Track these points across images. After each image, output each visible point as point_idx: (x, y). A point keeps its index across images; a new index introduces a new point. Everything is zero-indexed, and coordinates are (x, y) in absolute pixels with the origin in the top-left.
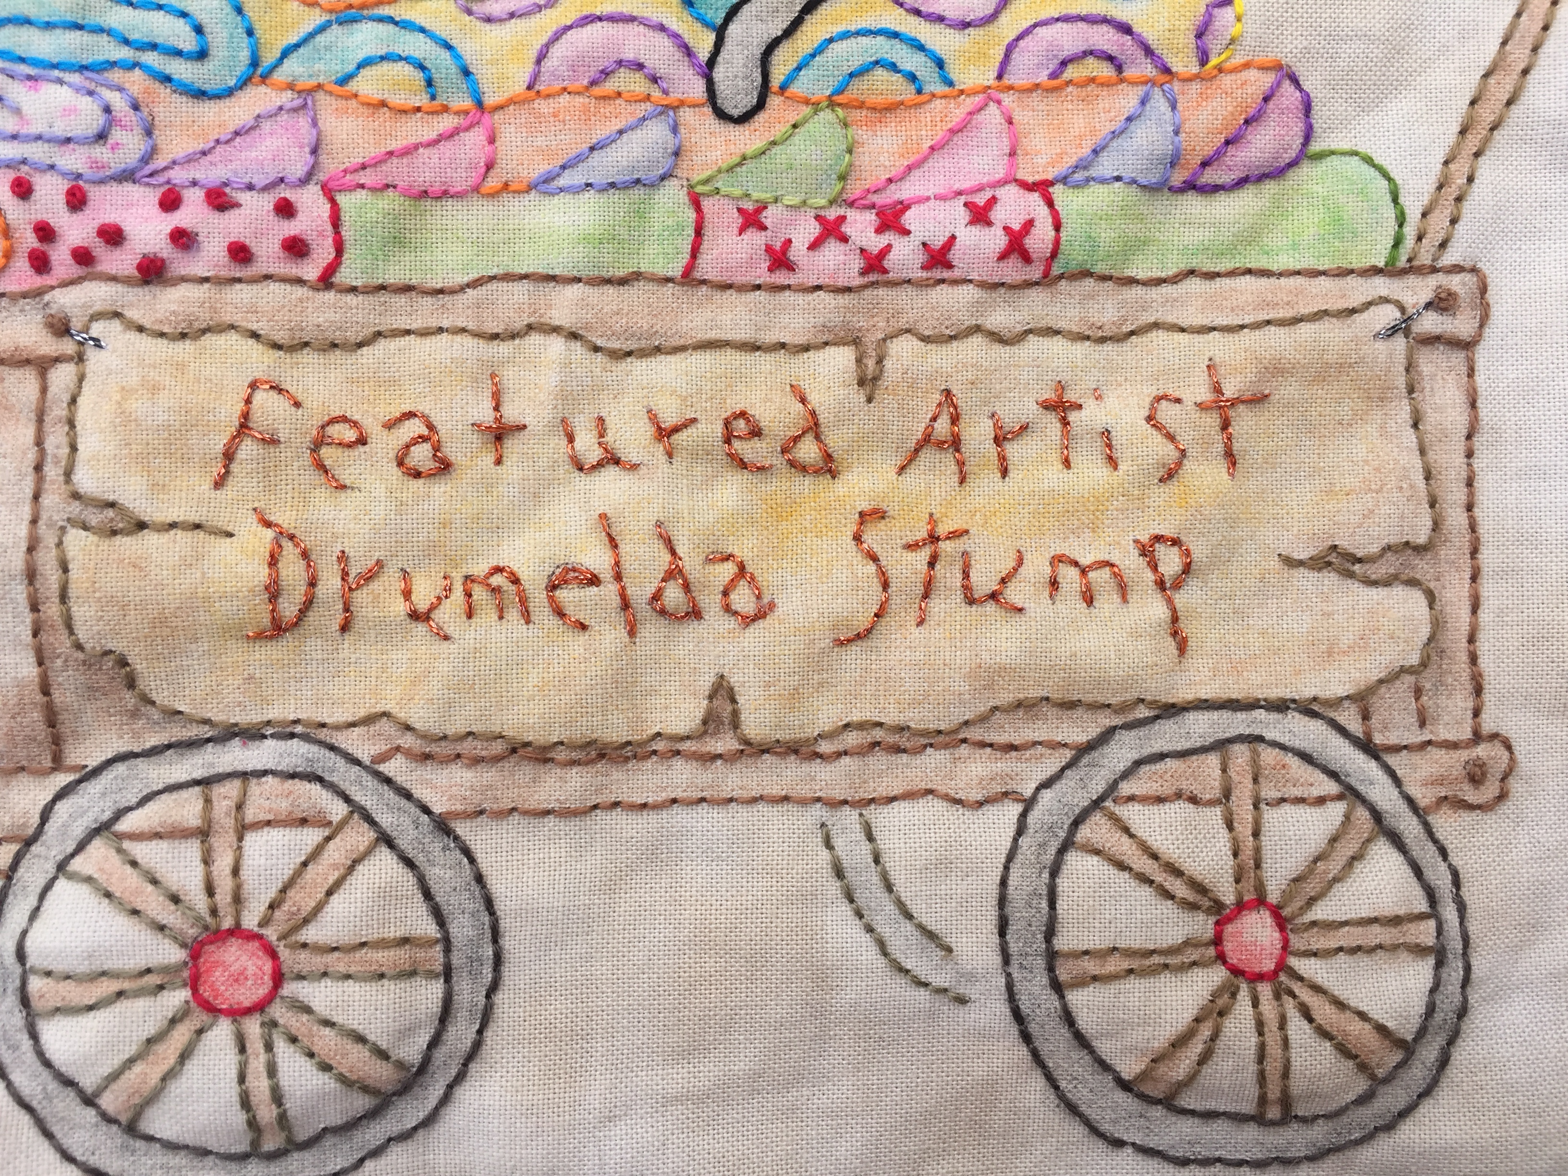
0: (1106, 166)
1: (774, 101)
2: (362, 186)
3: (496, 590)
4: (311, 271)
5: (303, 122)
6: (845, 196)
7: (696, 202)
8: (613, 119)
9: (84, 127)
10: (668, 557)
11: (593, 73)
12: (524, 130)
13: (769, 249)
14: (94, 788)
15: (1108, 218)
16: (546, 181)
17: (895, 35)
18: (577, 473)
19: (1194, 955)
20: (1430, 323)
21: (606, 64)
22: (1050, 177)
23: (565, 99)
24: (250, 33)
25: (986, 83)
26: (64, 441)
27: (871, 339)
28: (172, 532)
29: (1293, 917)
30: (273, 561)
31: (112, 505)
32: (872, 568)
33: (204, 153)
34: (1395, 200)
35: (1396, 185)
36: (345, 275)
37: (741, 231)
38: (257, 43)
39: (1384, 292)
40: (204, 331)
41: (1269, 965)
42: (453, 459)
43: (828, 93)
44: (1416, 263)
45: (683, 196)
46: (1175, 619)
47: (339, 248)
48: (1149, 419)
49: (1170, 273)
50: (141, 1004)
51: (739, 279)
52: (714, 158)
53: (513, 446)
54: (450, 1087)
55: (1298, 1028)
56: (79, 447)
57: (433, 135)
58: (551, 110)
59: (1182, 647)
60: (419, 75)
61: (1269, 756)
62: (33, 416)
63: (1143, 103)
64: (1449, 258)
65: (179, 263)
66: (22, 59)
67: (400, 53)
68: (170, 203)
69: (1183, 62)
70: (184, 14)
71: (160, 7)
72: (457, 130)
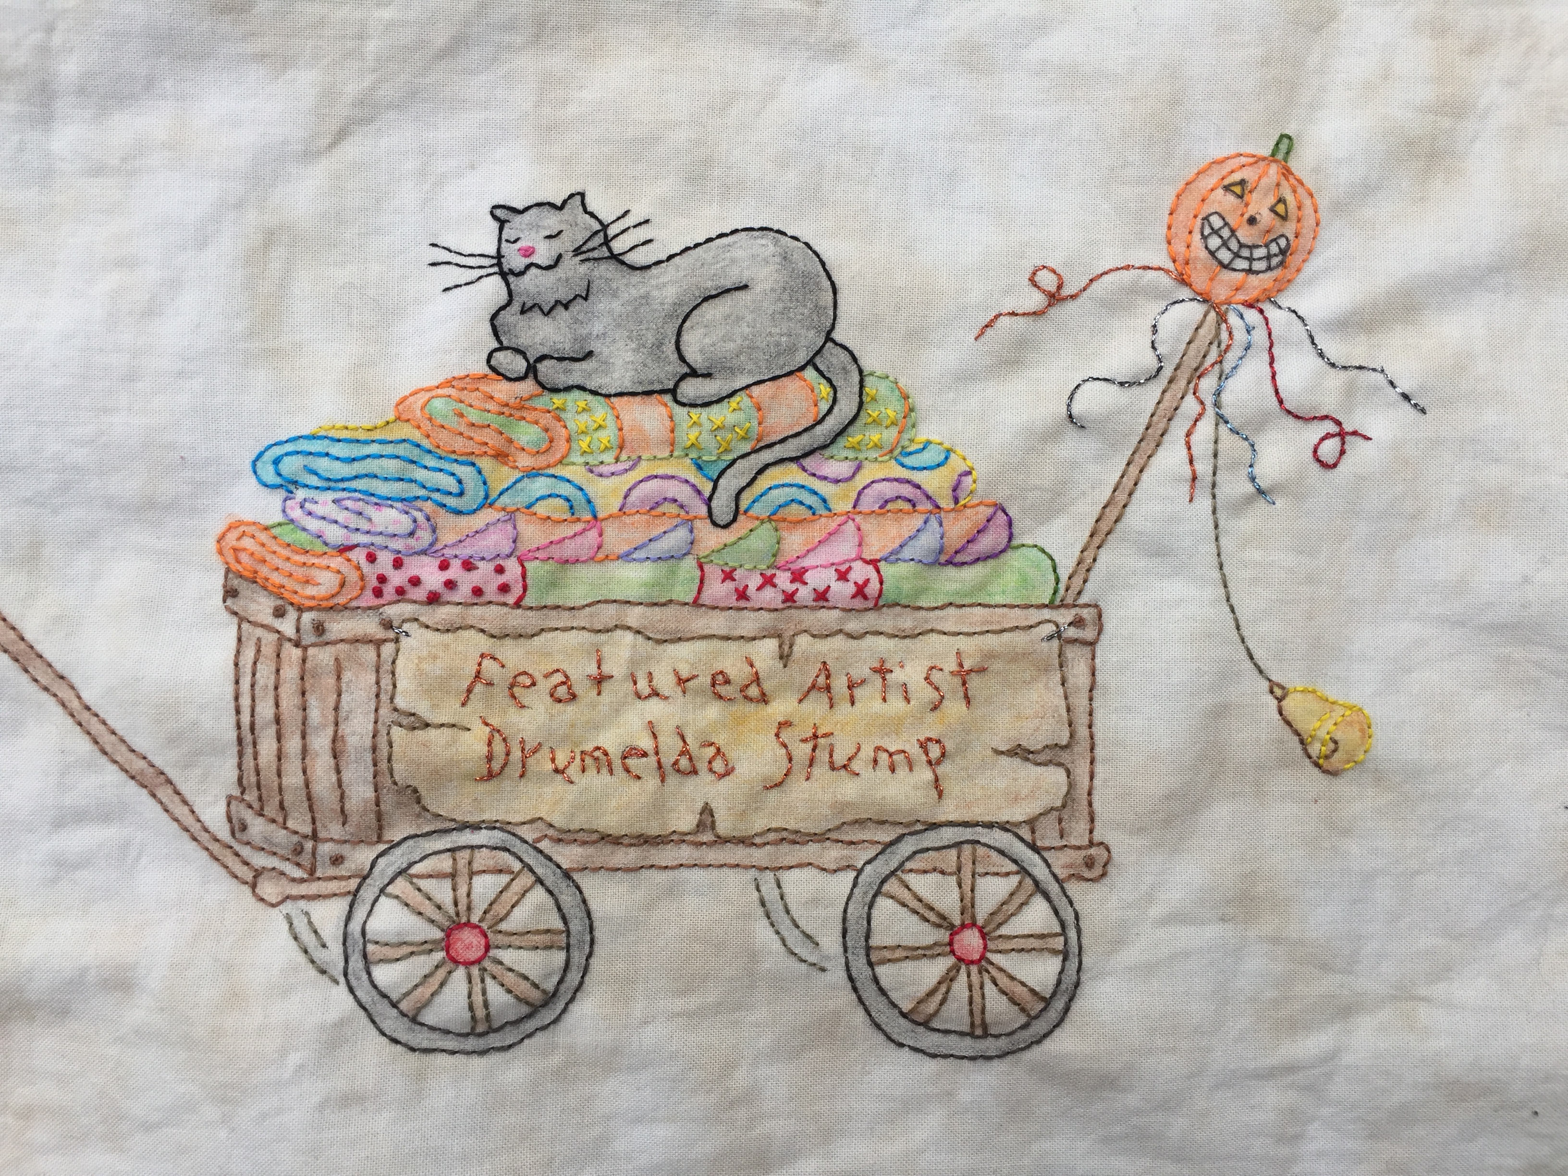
0: (906, 553)
1: (741, 518)
2: (537, 558)
3: (597, 759)
4: (511, 599)
5: (509, 527)
6: (775, 564)
7: (701, 567)
8: (661, 526)
9: (403, 529)
10: (682, 744)
11: (652, 504)
12: (617, 529)
13: (737, 590)
14: (398, 851)
15: (907, 578)
16: (627, 556)
17: (803, 487)
18: (638, 700)
19: (938, 950)
20: (1072, 633)
21: (659, 499)
22: (878, 557)
23: (637, 517)
24: (485, 483)
25: (848, 510)
26: (390, 682)
27: (787, 635)
28: (442, 729)
29: (990, 933)
30: (490, 744)
31: (414, 715)
32: (784, 751)
33: (461, 542)
34: (1055, 570)
35: (1055, 563)
36: (528, 601)
37: (723, 581)
38: (488, 488)
39: (1047, 617)
40: (458, 629)
41: (976, 957)
42: (577, 693)
43: (768, 514)
44: (1065, 602)
45: (694, 563)
46: (937, 780)
47: (525, 588)
48: (926, 679)
49: (940, 604)
50: (423, 958)
51: (722, 605)
52: (710, 544)
53: (605, 685)
54: (567, 1004)
55: (989, 987)
56: (397, 685)
57: (572, 533)
58: (631, 521)
59: (940, 794)
60: (567, 504)
61: (981, 851)
62: (374, 669)
63: (925, 523)
64: (1083, 600)
65: (448, 596)
66: (373, 495)
67: (558, 493)
68: (444, 566)
69: (946, 503)
70: (453, 474)
71: (441, 470)
72: (584, 530)
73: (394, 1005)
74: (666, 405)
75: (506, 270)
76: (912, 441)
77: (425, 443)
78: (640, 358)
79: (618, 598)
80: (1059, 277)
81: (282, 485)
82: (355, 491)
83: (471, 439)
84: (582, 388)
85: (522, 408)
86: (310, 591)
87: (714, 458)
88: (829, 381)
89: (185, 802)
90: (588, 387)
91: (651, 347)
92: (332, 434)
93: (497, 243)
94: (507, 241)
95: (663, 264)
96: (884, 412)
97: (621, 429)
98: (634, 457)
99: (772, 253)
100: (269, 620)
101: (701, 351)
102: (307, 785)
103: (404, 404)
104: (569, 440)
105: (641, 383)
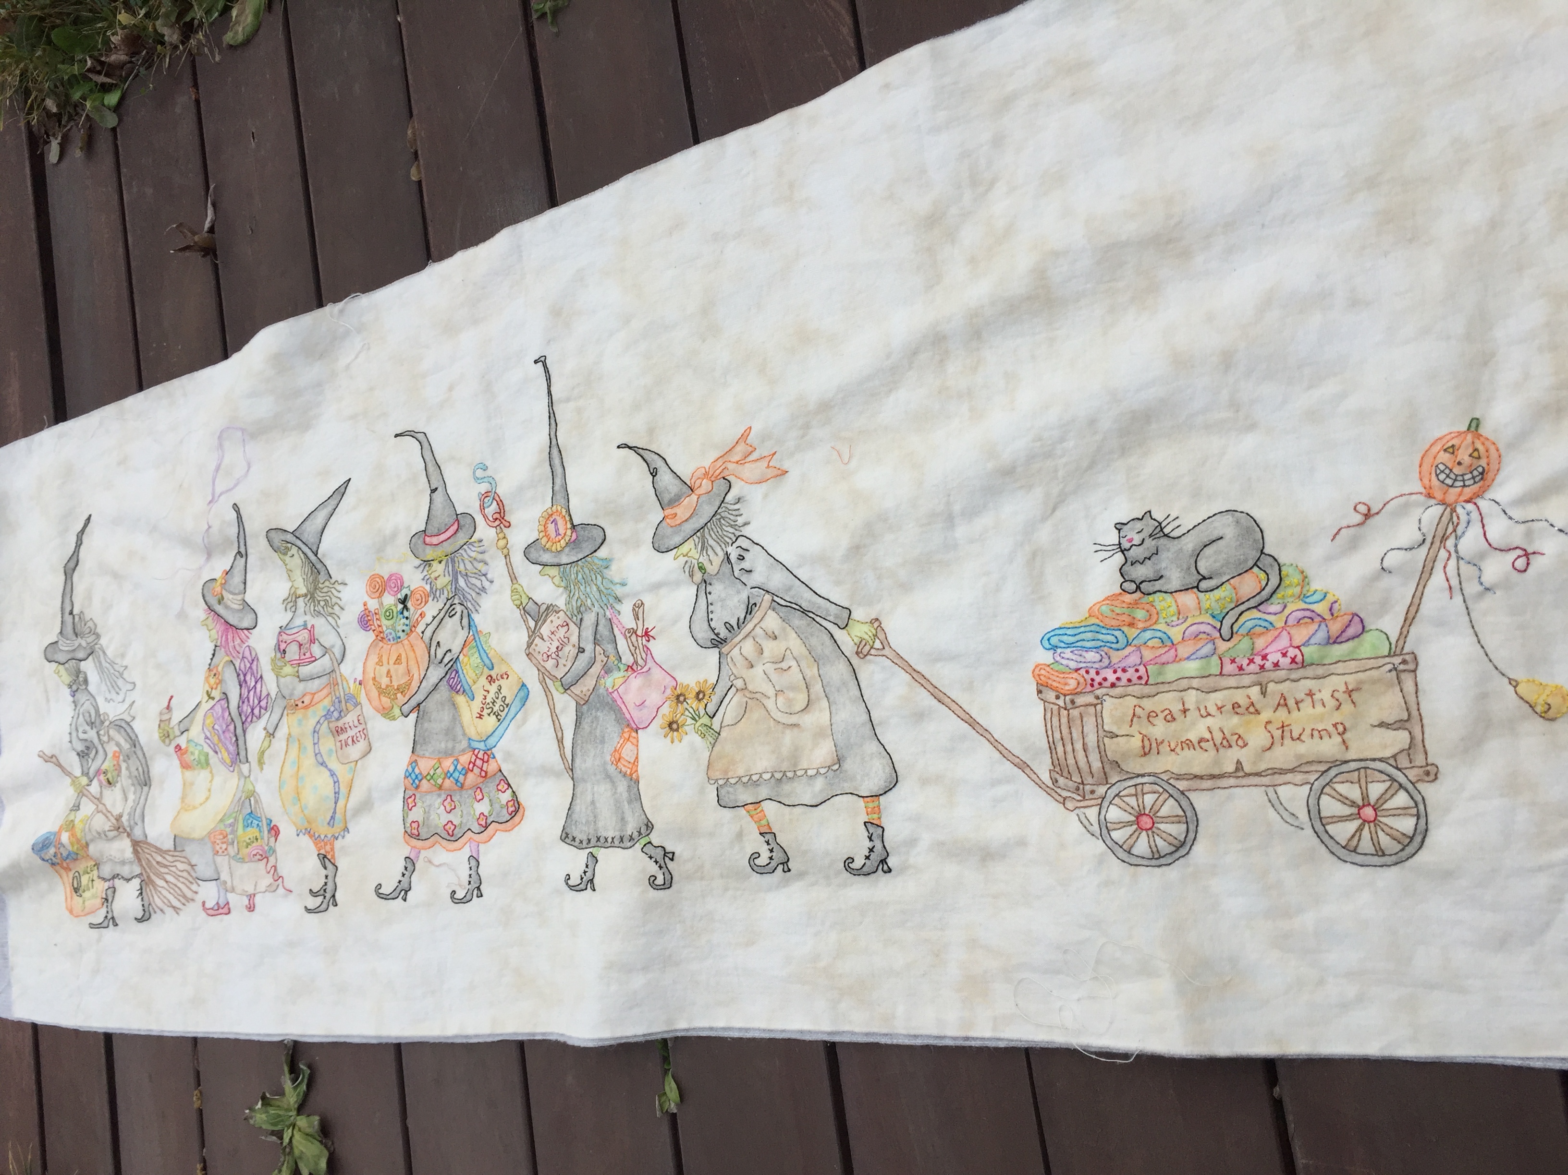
0: (1312, 641)
1: (1234, 636)
2: (1151, 664)
3: (1187, 744)
4: (1143, 682)
5: (1138, 653)
7: (1220, 659)
8: (1201, 644)
9: (1098, 659)
10: (1223, 735)
11: (1195, 635)
12: (1183, 648)
14: (1114, 787)
15: (1315, 652)
16: (1188, 658)
17: (1260, 618)
18: (1202, 718)
19: (1354, 817)
20: (1402, 667)
21: (1198, 633)
22: (1300, 645)
23: (1190, 642)
24: (1126, 637)
25: (1283, 626)
26: (1101, 720)
27: (1264, 684)
28: (1123, 737)
29: (1377, 808)
30: (1143, 741)
31: (1112, 732)
32: (1269, 734)
33: (1120, 661)
34: (1388, 639)
35: (1388, 635)
36: (1150, 682)
38: (1128, 638)
39: (1387, 661)
40: (1124, 696)
41: (1372, 819)
42: (1176, 717)
43: (1247, 632)
44: (1396, 654)
45: (1217, 658)
46: (1344, 741)
47: (1148, 676)
48: (1332, 696)
50: (1128, 828)
52: (1223, 649)
53: (1188, 713)
54: (1191, 846)
55: (1380, 833)
56: (1104, 721)
57: (1164, 652)
58: (1188, 643)
59: (1347, 748)
60: (1160, 640)
61: (1369, 771)
62: (1095, 716)
64: (1404, 652)
65: (1118, 683)
66: (1084, 647)
67: (1156, 636)
68: (1115, 672)
69: (1327, 616)
70: (1113, 635)
71: (1109, 634)
72: (1169, 650)
73: (1121, 847)
76: (1308, 591)
77: (1101, 624)
79: (1187, 676)
80: (1368, 506)
81: (1052, 648)
82: (1078, 647)
83: (1119, 620)
84: (1160, 591)
85: (1137, 604)
86: (1067, 688)
87: (1218, 613)
88: (1265, 571)
89: (1035, 773)
92: (1067, 626)
96: (1293, 580)
97: (1178, 605)
98: (1185, 617)
100: (1054, 700)
102: (1076, 763)
103: (1091, 610)
104: (1158, 614)
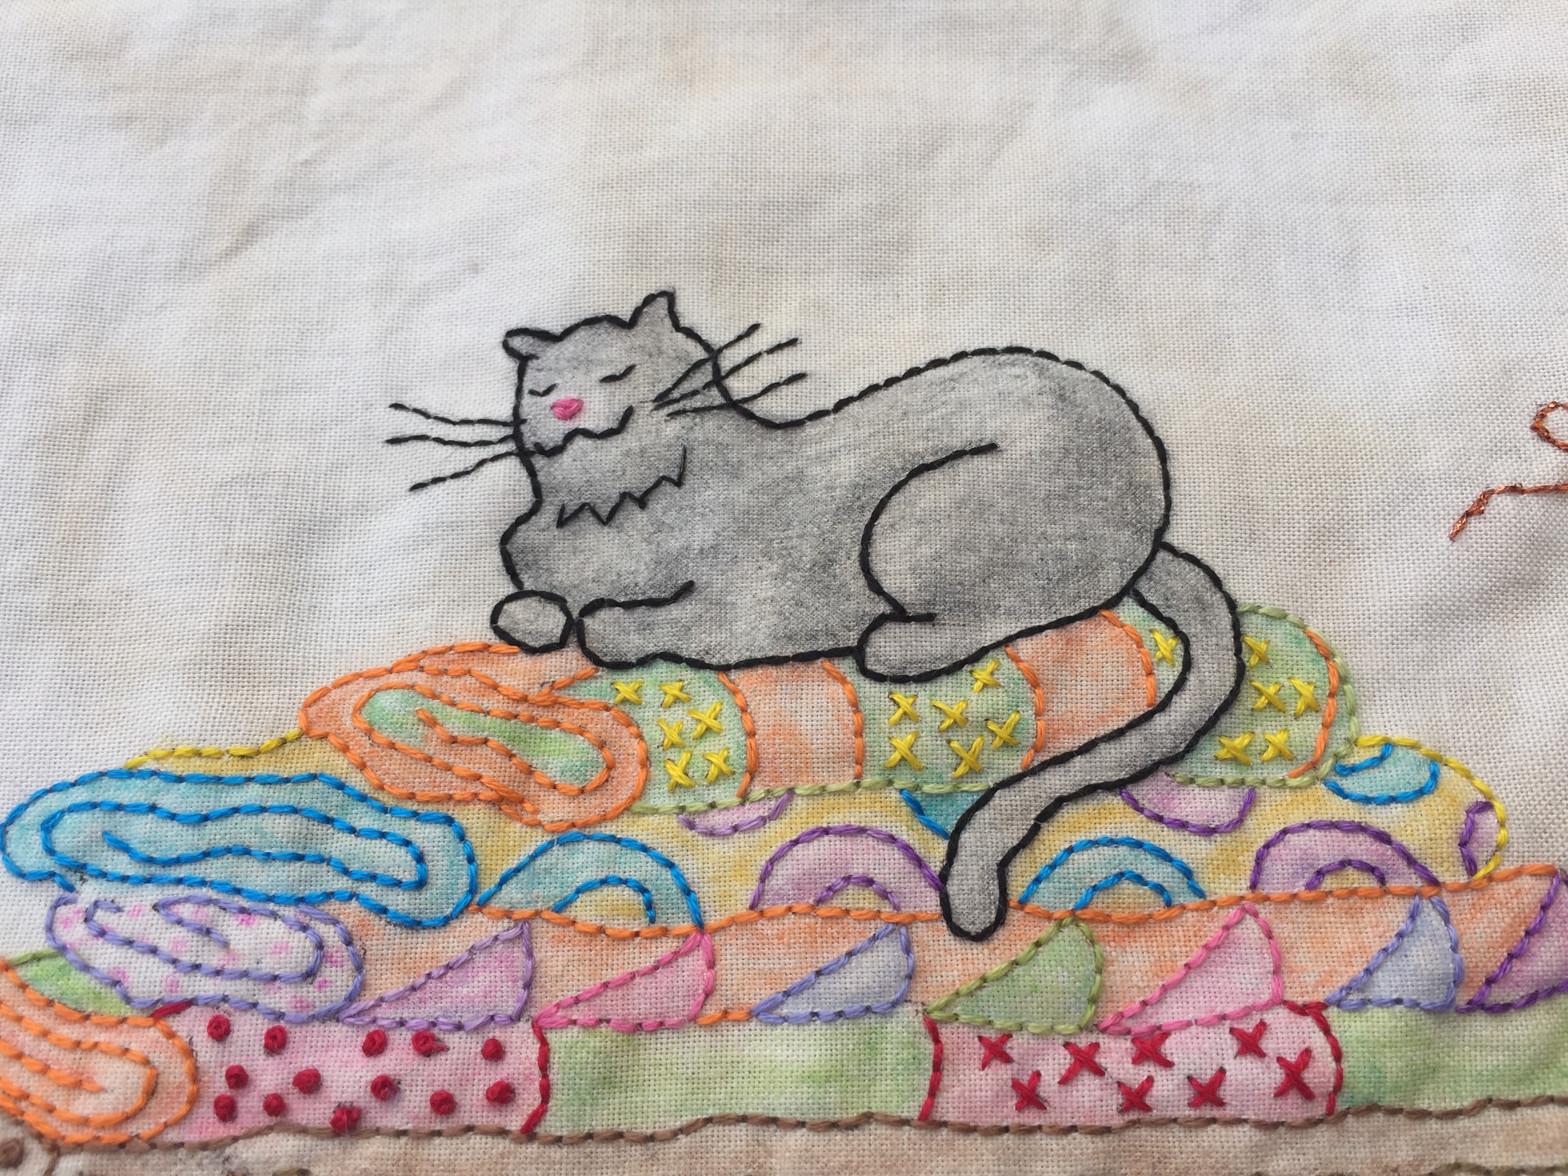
0: (1383, 987)
1: (1012, 917)
2: (574, 1022)
4: (515, 1121)
5: (518, 952)
6: (1097, 1021)
7: (933, 1030)
8: (841, 940)
9: (293, 965)
11: (819, 891)
12: (746, 951)
13: (1016, 1084)
15: (1392, 1045)
16: (768, 1010)
17: (1138, 845)
21: (834, 880)
22: (1320, 997)
23: (789, 922)
24: (471, 860)
25: (1239, 893)
33: (413, 989)
36: (552, 1125)
37: (985, 1064)
38: (477, 869)
43: (1071, 907)
45: (918, 1024)
47: (546, 1091)
49: (1466, 1103)
51: (985, 1122)
52: (950, 979)
57: (650, 962)
58: (775, 932)
60: (639, 898)
63: (1413, 917)
65: (378, 1115)
66: (238, 891)
67: (622, 876)
68: (375, 1046)
69: (1449, 870)
70: (407, 843)
71: (383, 835)
72: (676, 955)
74: (843, 681)
75: (529, 445)
76: (1352, 742)
77: (358, 781)
78: (788, 589)
79: (750, 1111)
81: (52, 875)
82: (203, 883)
83: (448, 768)
84: (672, 657)
85: (555, 704)
86: (82, 1106)
87: (947, 789)
88: (1171, 624)
90: (685, 654)
91: (811, 569)
92: (171, 766)
93: (514, 398)
94: (532, 393)
95: (827, 418)
96: (1287, 684)
97: (751, 734)
98: (780, 790)
99: (1035, 389)
101: (913, 570)
103: (320, 704)
104: (646, 762)
105: (790, 638)
